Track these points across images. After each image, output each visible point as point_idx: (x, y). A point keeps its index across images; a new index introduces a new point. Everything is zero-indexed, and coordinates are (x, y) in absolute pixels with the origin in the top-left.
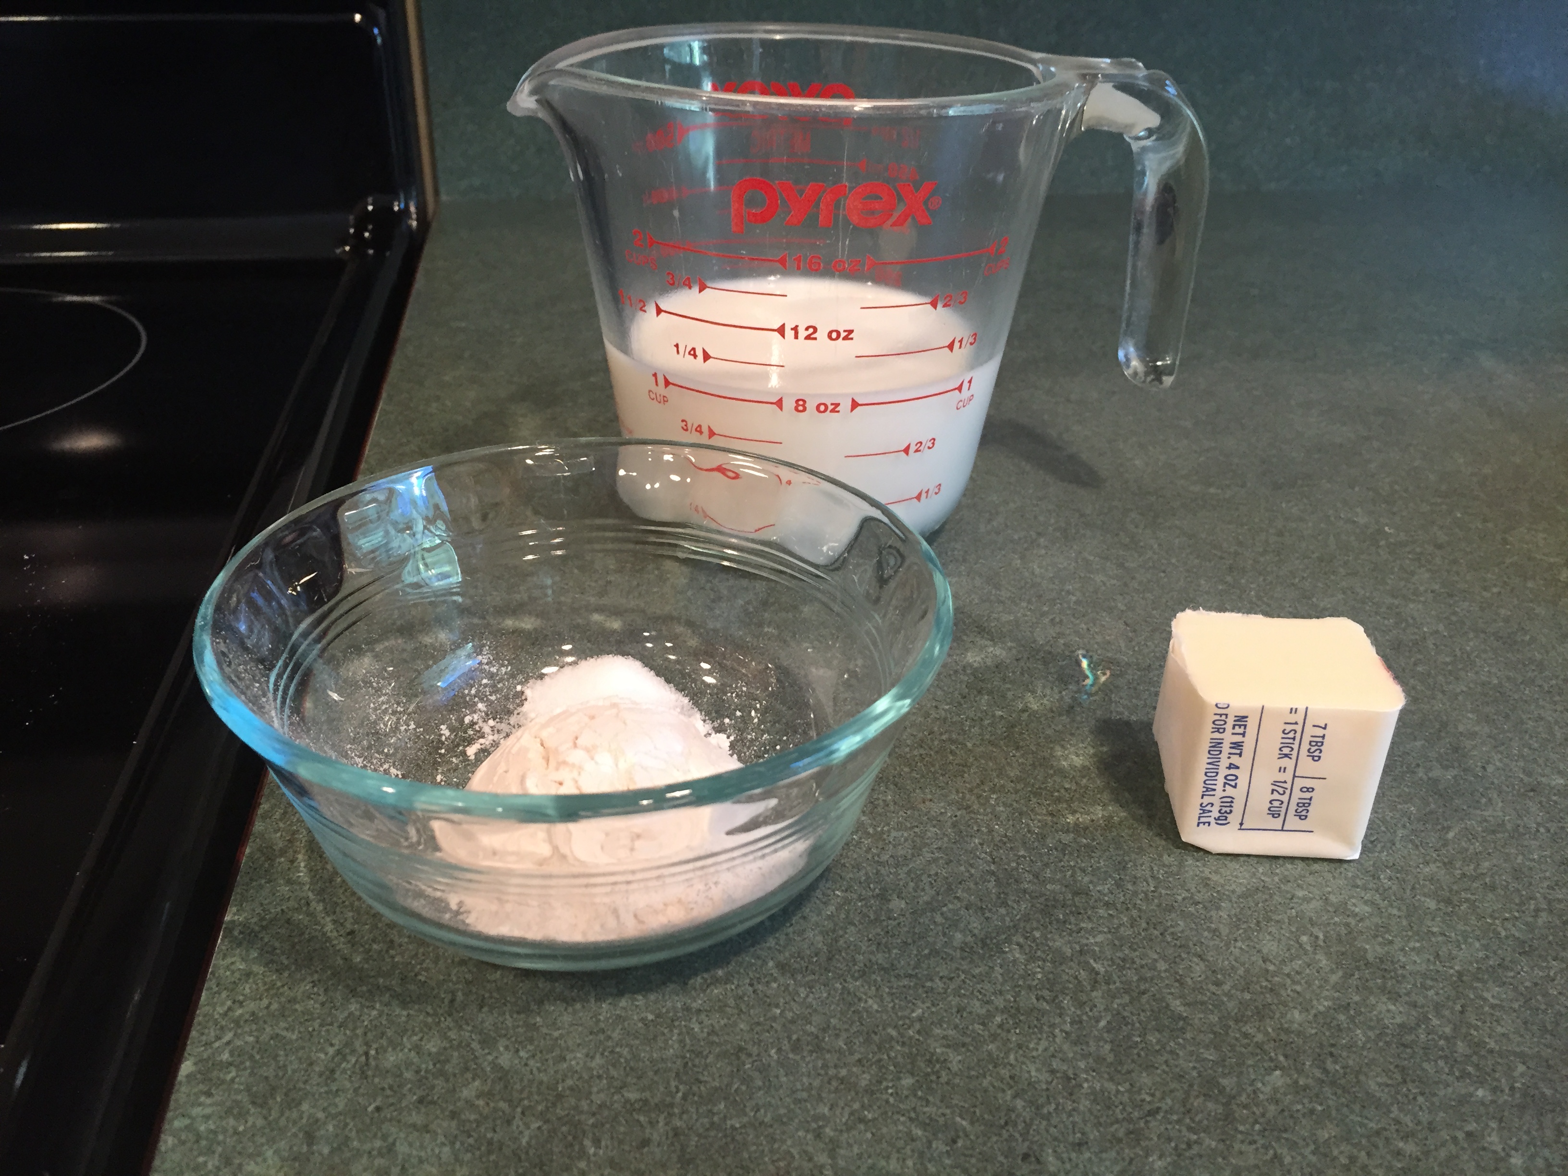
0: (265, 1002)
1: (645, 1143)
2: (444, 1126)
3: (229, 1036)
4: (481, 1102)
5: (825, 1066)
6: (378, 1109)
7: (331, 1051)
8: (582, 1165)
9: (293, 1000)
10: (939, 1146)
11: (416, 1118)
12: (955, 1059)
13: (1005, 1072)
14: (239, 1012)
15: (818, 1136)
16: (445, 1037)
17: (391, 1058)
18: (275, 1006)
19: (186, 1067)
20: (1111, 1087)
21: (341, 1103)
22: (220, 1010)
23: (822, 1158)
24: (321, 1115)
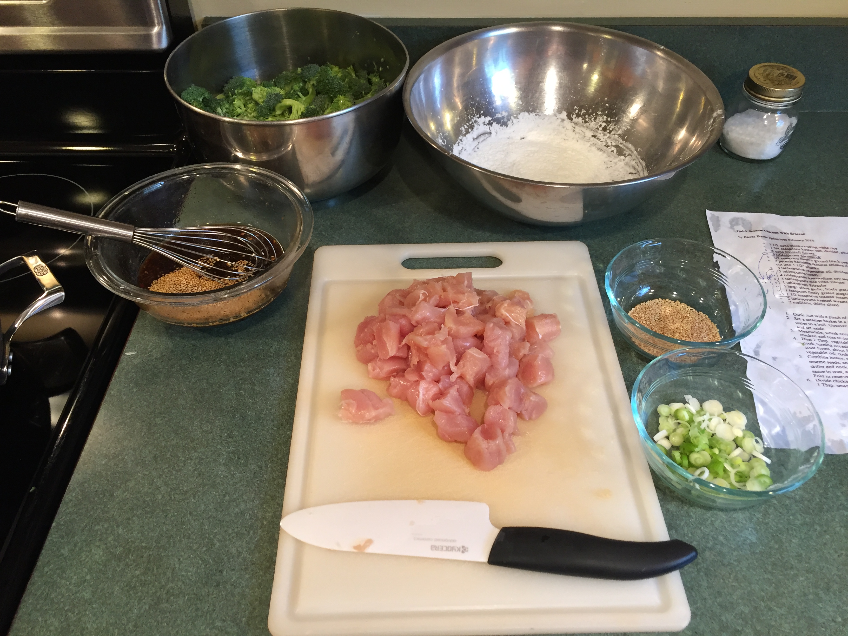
0: (74, 508)
1: (142, 557)
2: (103, 546)
3: (64, 517)
4: (112, 542)
5: (188, 543)
6: (90, 540)
7: (84, 524)
8: (127, 560)
9: (79, 509)
10: (203, 566)
11: (98, 544)
12: (218, 544)
13: (227, 549)
14: (67, 511)
15: (179, 560)
16: (109, 524)
17: (97, 528)
18: (75, 510)
19: (54, 524)
20: (248, 556)
21: (83, 538)
22: (64, 510)
23: (177, 566)
24: (79, 540)
